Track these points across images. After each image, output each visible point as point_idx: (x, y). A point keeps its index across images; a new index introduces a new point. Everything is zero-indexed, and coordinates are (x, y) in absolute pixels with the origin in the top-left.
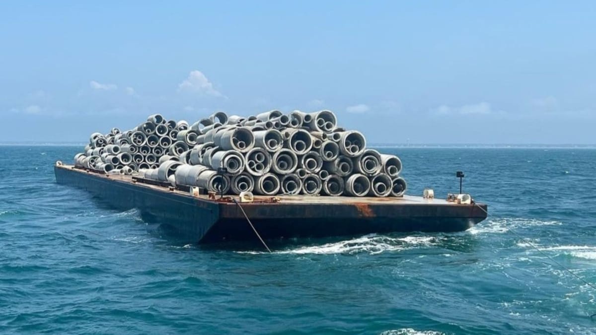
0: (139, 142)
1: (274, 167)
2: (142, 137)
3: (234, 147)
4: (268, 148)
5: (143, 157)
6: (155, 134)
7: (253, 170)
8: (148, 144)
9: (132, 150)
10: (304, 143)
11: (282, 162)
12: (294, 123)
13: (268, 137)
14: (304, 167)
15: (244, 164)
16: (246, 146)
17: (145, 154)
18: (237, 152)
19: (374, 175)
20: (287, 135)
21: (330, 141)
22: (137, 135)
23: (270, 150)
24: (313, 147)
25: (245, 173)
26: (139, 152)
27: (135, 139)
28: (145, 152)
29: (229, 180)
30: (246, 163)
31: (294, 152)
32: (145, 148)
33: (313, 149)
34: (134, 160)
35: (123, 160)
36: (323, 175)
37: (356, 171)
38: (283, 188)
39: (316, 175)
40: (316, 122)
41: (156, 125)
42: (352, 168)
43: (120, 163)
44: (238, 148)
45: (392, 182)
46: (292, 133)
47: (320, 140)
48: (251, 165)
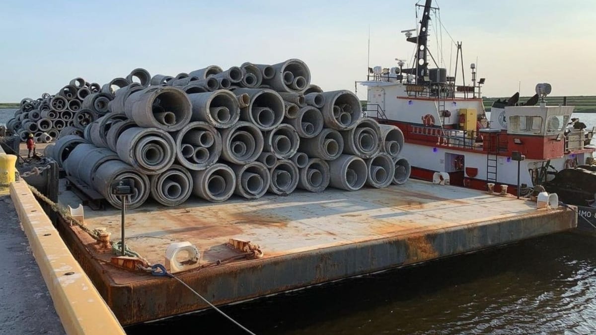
0: (59, 107)
1: (225, 153)
2: (62, 102)
3: (156, 123)
4: (214, 123)
5: (64, 122)
6: (77, 98)
7: (191, 160)
8: (69, 108)
9: (51, 115)
10: (271, 111)
11: (238, 143)
12: (249, 80)
13: (215, 103)
14: (272, 150)
15: (175, 152)
16: (177, 121)
17: (66, 120)
18: (161, 131)
19: (372, 156)
20: (245, 99)
21: (310, 108)
22: (57, 99)
23: (218, 125)
24: (285, 117)
25: (177, 167)
26: (60, 117)
27: (55, 104)
28: (66, 118)
29: (147, 182)
30: (178, 148)
31: (256, 126)
32: (67, 114)
33: (286, 120)
34: (54, 125)
35: (42, 128)
36: (300, 160)
37: (347, 152)
38: (240, 187)
39: (290, 161)
40: (281, 77)
41: (78, 89)
42: (342, 148)
43: (39, 130)
44: (164, 124)
45: (394, 164)
46: (253, 96)
47: (296, 105)
48: (185, 152)
